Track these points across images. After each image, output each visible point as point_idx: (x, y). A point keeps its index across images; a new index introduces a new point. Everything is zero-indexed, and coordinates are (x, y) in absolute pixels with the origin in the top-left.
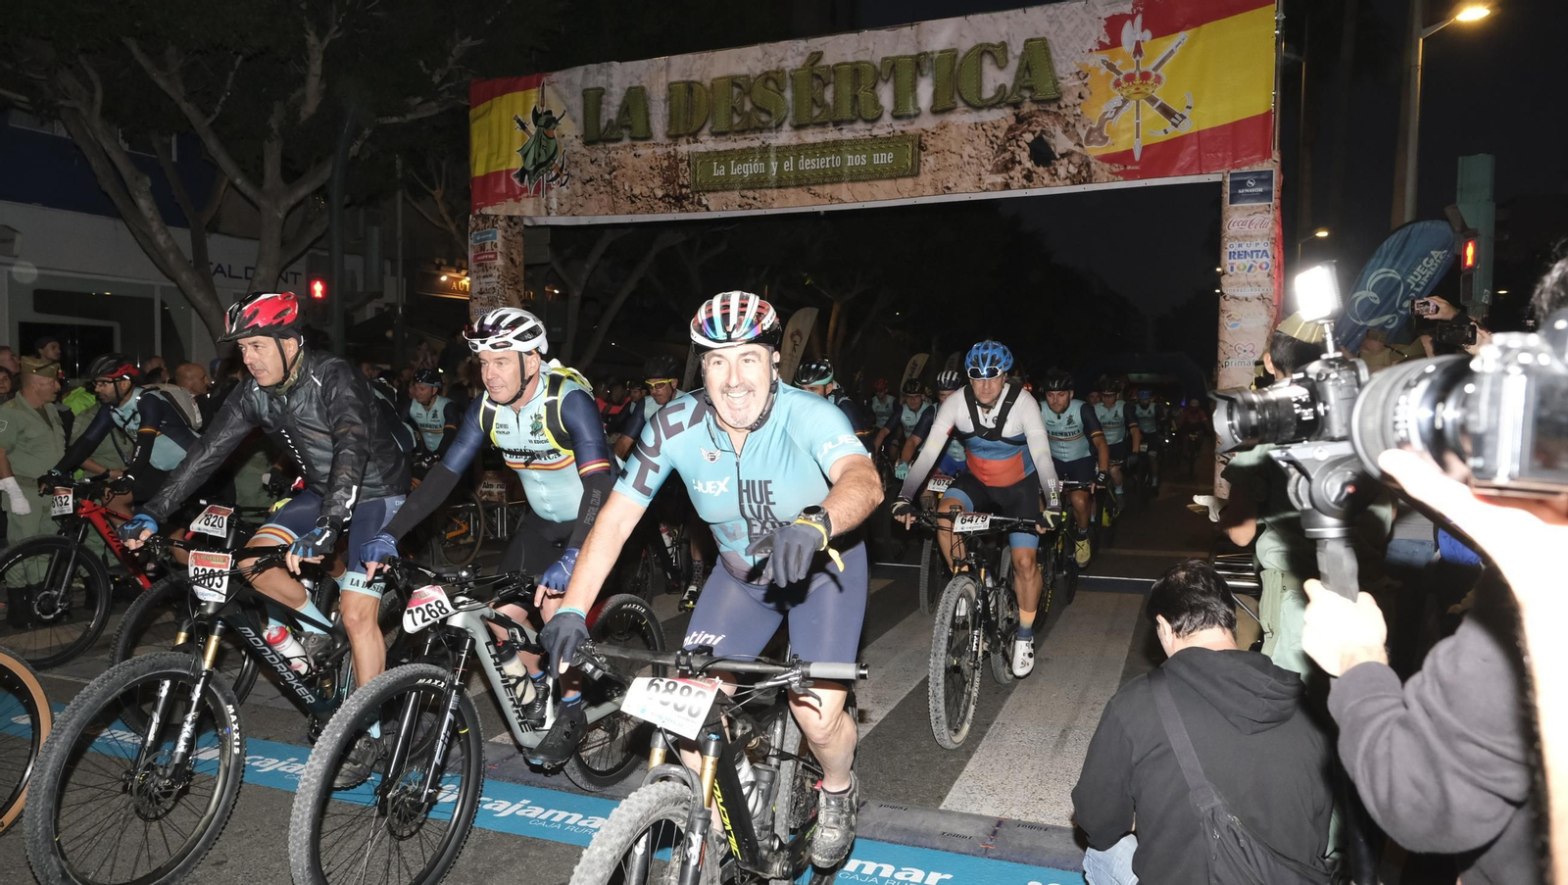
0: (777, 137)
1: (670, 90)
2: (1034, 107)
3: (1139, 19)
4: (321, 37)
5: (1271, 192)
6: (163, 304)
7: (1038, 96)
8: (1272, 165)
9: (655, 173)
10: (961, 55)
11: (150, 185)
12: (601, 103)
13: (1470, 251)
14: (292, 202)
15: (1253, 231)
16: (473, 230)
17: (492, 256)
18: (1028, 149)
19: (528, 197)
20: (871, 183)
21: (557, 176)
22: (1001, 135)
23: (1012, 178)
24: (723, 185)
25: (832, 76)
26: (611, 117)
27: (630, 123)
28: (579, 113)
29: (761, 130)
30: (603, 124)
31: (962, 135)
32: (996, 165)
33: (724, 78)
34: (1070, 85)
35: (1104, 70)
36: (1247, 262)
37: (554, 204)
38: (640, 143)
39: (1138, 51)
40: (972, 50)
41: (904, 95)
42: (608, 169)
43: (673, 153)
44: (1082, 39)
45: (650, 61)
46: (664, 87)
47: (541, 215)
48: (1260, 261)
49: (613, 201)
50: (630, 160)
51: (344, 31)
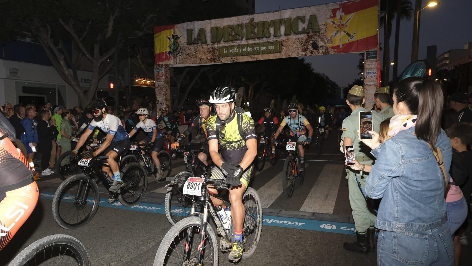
0: (241, 42)
2: (313, 34)
3: (341, 10)
4: (113, 15)
5: (377, 56)
6: (58, 90)
7: (313, 31)
8: (377, 49)
9: (209, 53)
10: (292, 19)
11: (64, 57)
12: (192, 33)
13: (430, 71)
14: (102, 61)
15: (372, 67)
16: (156, 68)
17: (161, 76)
18: (311, 45)
19: (171, 59)
20: (268, 54)
21: (179, 53)
22: (304, 41)
23: (307, 53)
24: (226, 55)
25: (257, 25)
26: (195, 37)
27: (201, 39)
28: (185, 36)
29: (237, 40)
30: (193, 39)
31: (293, 41)
32: (303, 49)
33: (227, 26)
34: (322, 27)
35: (332, 24)
36: (371, 75)
37: (178, 61)
38: (204, 44)
39: (341, 18)
40: (296, 18)
41: (277, 30)
42: (195, 51)
43: (213, 47)
44: (325, 15)
45: (205, 21)
46: (210, 28)
47: (175, 64)
48: (374, 75)
49: (195, 60)
50: (201, 49)
51: (119, 13)
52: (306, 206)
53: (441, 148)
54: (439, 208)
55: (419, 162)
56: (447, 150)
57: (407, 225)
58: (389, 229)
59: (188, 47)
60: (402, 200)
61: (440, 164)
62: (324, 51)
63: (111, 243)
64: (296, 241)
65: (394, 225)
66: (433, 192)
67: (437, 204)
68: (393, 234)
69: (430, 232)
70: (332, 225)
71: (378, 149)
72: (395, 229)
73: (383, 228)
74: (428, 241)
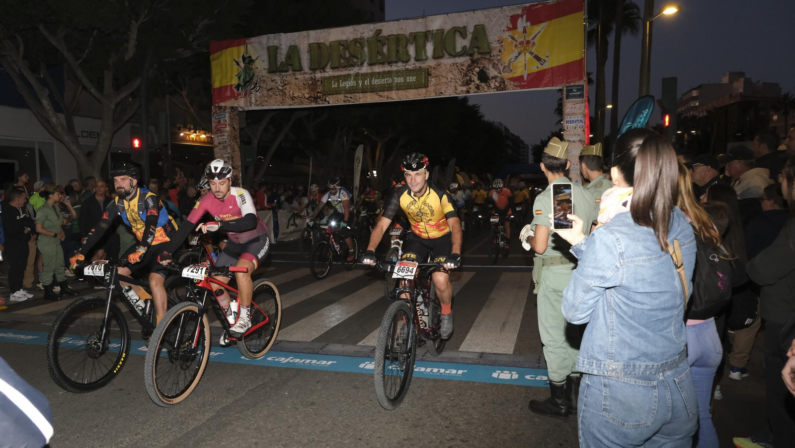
0: (361, 69)
1: (310, 47)
2: (479, 56)
3: (525, 17)
4: (137, 21)
5: (583, 94)
6: (40, 150)
7: (481, 51)
8: (583, 82)
9: (306, 87)
10: (446, 32)
11: (48, 93)
12: (276, 54)
13: (667, 119)
14: (118, 100)
15: (576, 111)
16: (214, 113)
17: (223, 126)
18: (477, 75)
19: (241, 97)
20: (406, 90)
21: (255, 87)
22: (465, 69)
23: (470, 88)
24: (336, 92)
25: (387, 42)
26: (282, 60)
27: (291, 63)
28: (265, 57)
29: (354, 66)
30: (279, 64)
31: (447, 69)
32: (463, 82)
33: (334, 42)
34: (495, 46)
35: (510, 40)
36: (574, 125)
37: (253, 100)
38: (297, 73)
39: (525, 31)
40: (451, 29)
41: (421, 50)
42: (282, 85)
43: (313, 77)
44: (500, 26)
45: (299, 33)
46: (307, 45)
47: (247, 106)
48: (579, 124)
49: (283, 99)
50: (293, 81)
51: (148, 18)
52: (469, 342)
53: (680, 242)
54: (676, 338)
55: (647, 264)
56: (689, 245)
57: (626, 366)
58: (598, 372)
59: (269, 76)
60: (619, 326)
61: (679, 266)
62: (497, 84)
63: (135, 417)
64: (452, 400)
65: (607, 366)
66: (667, 312)
67: (673, 332)
68: (603, 380)
69: (661, 377)
70: (512, 373)
71: (582, 244)
72: (608, 371)
73: (588, 371)
74: (656, 391)
